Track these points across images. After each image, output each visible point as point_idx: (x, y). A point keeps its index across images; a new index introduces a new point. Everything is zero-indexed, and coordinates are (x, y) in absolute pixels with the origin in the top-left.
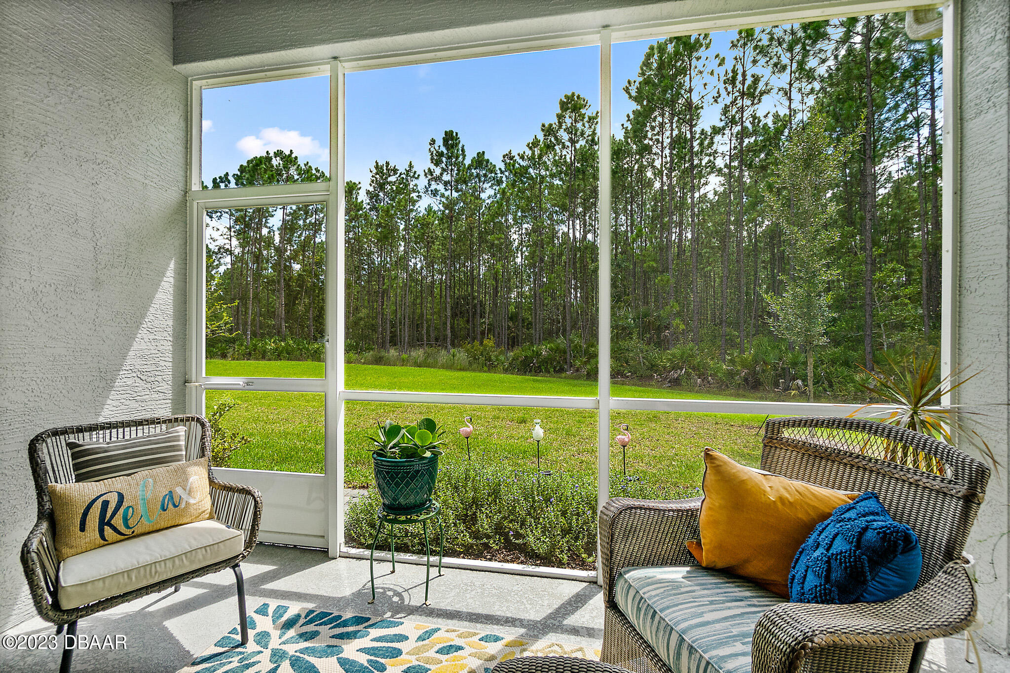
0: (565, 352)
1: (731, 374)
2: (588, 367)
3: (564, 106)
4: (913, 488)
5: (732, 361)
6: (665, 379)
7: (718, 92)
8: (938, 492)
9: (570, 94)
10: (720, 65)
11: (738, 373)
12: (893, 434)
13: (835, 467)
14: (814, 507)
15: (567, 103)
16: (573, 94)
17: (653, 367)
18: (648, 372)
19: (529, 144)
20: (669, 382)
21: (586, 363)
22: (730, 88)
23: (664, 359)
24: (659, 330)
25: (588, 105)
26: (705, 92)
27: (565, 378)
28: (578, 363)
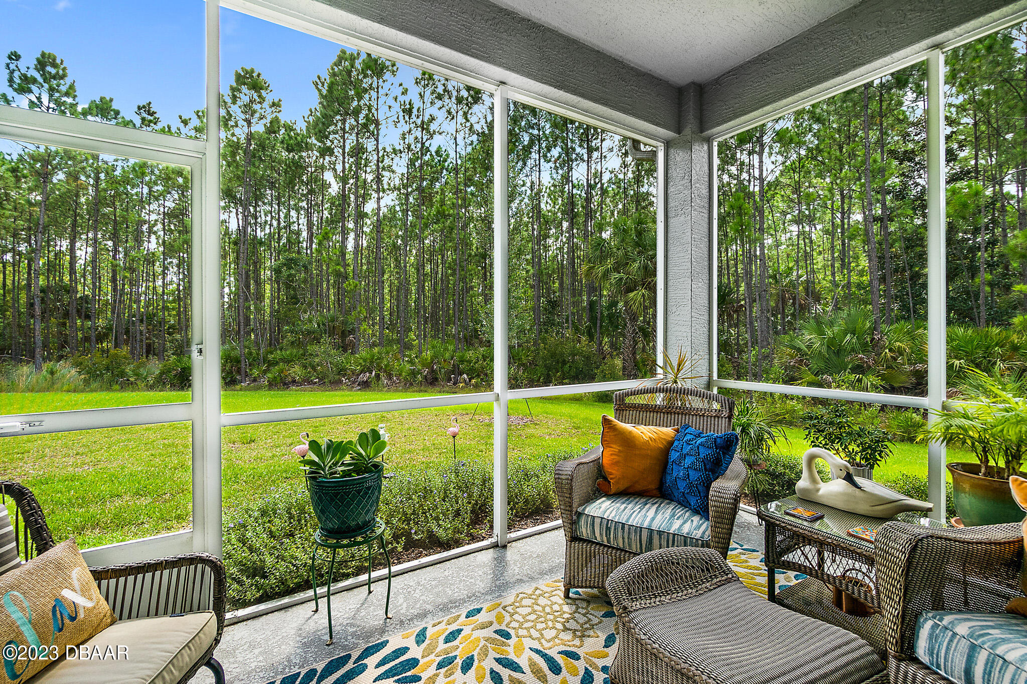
0: (238, 362)
1: (413, 373)
2: (269, 375)
3: (240, 79)
4: (702, 418)
5: (411, 362)
6: (354, 383)
7: (398, 118)
8: (715, 417)
9: (249, 69)
10: (403, 93)
11: (419, 372)
12: (686, 392)
13: (673, 416)
14: (665, 439)
15: (244, 77)
16: (252, 71)
17: (342, 371)
18: (337, 377)
19: (198, 112)
20: (358, 385)
21: (265, 372)
22: (407, 118)
23: (352, 362)
24: (344, 335)
25: (270, 89)
26: (389, 114)
27: (241, 390)
28: (256, 373)
